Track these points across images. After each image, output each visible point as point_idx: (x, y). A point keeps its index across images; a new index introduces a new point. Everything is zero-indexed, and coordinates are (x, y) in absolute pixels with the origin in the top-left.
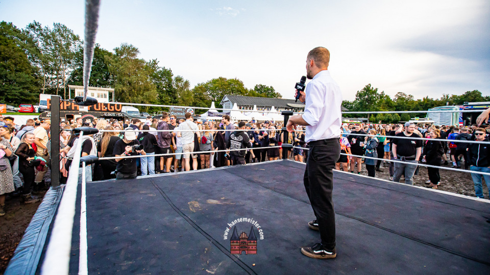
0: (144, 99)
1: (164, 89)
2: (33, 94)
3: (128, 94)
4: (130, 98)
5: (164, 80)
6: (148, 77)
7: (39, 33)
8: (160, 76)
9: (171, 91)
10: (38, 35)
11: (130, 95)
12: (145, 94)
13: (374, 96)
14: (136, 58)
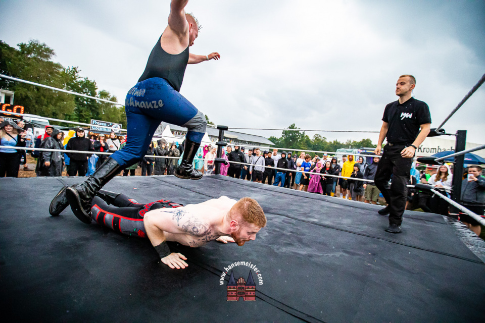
0: (56, 110)
1: (85, 102)
5: (86, 92)
6: (64, 86)
8: (80, 86)
9: (93, 106)
11: (37, 102)
12: (58, 104)
13: (297, 134)
14: (50, 60)
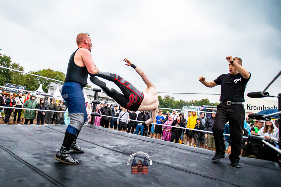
1: (2, 71)
9: (7, 74)
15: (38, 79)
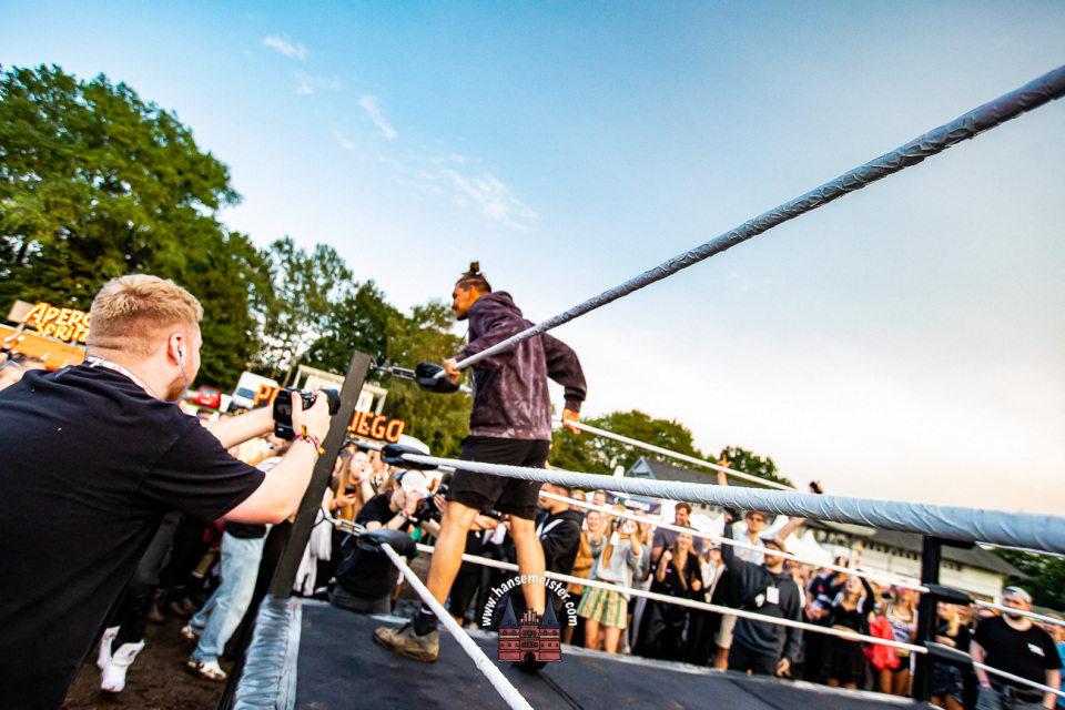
0: (443, 427)
2: (230, 372)
3: (411, 408)
4: (413, 418)
7: (285, 257)
10: (283, 261)
12: (449, 415)
15: (598, 445)
